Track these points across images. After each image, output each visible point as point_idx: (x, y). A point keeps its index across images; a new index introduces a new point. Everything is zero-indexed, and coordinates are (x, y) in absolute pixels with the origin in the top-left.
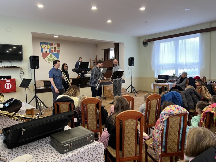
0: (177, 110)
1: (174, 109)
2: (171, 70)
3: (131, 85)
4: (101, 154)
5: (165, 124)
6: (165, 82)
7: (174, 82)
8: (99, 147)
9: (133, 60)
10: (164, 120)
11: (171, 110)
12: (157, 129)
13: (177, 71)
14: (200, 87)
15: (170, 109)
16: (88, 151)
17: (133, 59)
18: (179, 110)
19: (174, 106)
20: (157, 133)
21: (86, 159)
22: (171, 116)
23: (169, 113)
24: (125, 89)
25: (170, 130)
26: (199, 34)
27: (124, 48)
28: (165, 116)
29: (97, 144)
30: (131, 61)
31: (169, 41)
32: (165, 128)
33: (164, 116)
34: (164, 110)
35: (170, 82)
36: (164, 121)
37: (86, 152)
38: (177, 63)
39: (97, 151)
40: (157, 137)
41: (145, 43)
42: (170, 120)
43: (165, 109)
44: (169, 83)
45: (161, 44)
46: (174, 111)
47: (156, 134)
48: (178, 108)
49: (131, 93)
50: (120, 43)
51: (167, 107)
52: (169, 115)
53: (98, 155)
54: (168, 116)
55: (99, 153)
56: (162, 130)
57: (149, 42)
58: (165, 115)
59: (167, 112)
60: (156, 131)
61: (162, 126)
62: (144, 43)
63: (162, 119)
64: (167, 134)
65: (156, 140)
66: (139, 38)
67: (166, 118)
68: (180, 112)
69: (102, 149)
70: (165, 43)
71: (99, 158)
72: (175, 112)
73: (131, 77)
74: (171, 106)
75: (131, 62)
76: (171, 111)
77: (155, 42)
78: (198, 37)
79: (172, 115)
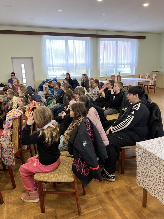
19: (15, 110)
40: (6, 145)
51: (10, 113)
65: (6, 148)
67: (12, 123)
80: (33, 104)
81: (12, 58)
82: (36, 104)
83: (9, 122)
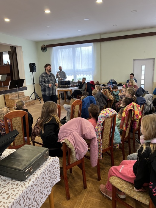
0: (111, 113)
1: (109, 112)
2: (70, 76)
3: (35, 92)
4: (57, 168)
6: (68, 87)
8: (55, 162)
9: (34, 66)
11: (106, 113)
16: (47, 168)
17: (34, 64)
18: (112, 112)
19: (108, 110)
21: (47, 178)
23: (106, 116)
24: (28, 96)
25: (105, 130)
26: (92, 43)
27: (23, 52)
28: (102, 119)
29: (54, 159)
33: (101, 119)
37: (46, 170)
39: (54, 166)
41: (44, 49)
42: (105, 122)
45: (60, 51)
46: (109, 113)
48: (112, 110)
50: (18, 46)
52: (105, 117)
53: (55, 170)
55: (55, 168)
57: (47, 48)
59: (104, 116)
62: (42, 48)
63: (100, 122)
64: (103, 134)
66: (37, 43)
67: (103, 121)
68: (113, 114)
69: (58, 163)
70: (63, 50)
71: (55, 172)
72: (110, 115)
74: (106, 109)
75: (32, 67)
76: (107, 114)
78: (91, 46)
79: (107, 117)
80: (132, 106)
81: (134, 60)
82: (135, 107)
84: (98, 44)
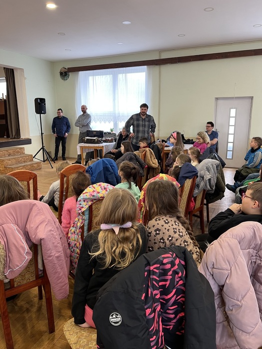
0: (104, 191)
1: (99, 190)
2: (107, 123)
3: (43, 148)
5: (86, 217)
6: (99, 142)
7: (111, 141)
9: (42, 102)
10: (83, 210)
11: (94, 191)
12: (73, 227)
13: (116, 125)
14: (144, 150)
15: (92, 190)
17: (43, 100)
18: (106, 191)
19: (100, 185)
20: (75, 232)
22: (94, 201)
23: (92, 197)
24: (32, 155)
26: (146, 67)
27: (25, 78)
28: (85, 203)
30: (39, 104)
31: (103, 75)
32: (86, 223)
33: (83, 204)
34: (83, 194)
35: (105, 141)
36: (83, 213)
38: (117, 112)
40: (75, 240)
41: (64, 74)
42: (93, 210)
43: (84, 192)
44: (104, 144)
45: (91, 78)
46: (99, 193)
47: (73, 236)
48: (106, 187)
49: (44, 161)
50: (17, 69)
51: (88, 188)
52: (92, 201)
54: (90, 203)
56: (82, 228)
57: (70, 73)
58: (84, 201)
59: (88, 197)
60: (73, 231)
61: (81, 221)
62: (61, 74)
63: (80, 209)
65: (74, 245)
66: (52, 63)
67: (87, 206)
70: (97, 77)
72: (100, 195)
73: (42, 134)
74: (94, 185)
76: (95, 194)
77: (81, 73)
78: (143, 72)
79: (96, 200)
81: (217, 99)
83: (82, 203)
84: (156, 68)
